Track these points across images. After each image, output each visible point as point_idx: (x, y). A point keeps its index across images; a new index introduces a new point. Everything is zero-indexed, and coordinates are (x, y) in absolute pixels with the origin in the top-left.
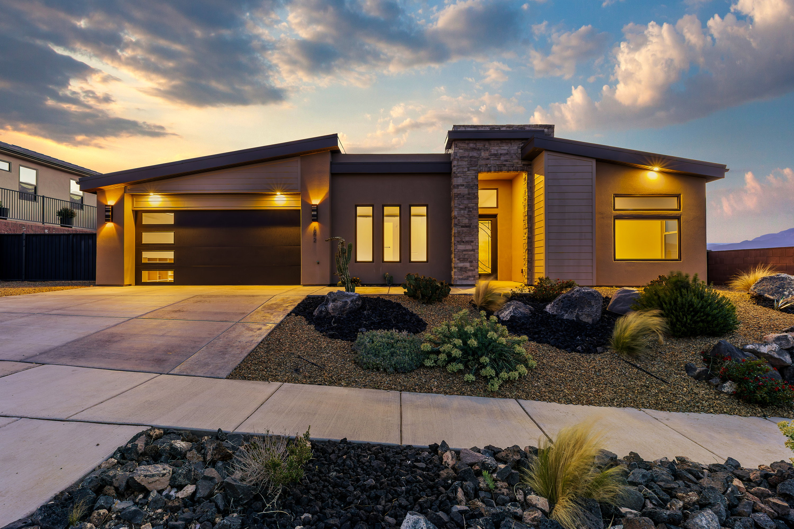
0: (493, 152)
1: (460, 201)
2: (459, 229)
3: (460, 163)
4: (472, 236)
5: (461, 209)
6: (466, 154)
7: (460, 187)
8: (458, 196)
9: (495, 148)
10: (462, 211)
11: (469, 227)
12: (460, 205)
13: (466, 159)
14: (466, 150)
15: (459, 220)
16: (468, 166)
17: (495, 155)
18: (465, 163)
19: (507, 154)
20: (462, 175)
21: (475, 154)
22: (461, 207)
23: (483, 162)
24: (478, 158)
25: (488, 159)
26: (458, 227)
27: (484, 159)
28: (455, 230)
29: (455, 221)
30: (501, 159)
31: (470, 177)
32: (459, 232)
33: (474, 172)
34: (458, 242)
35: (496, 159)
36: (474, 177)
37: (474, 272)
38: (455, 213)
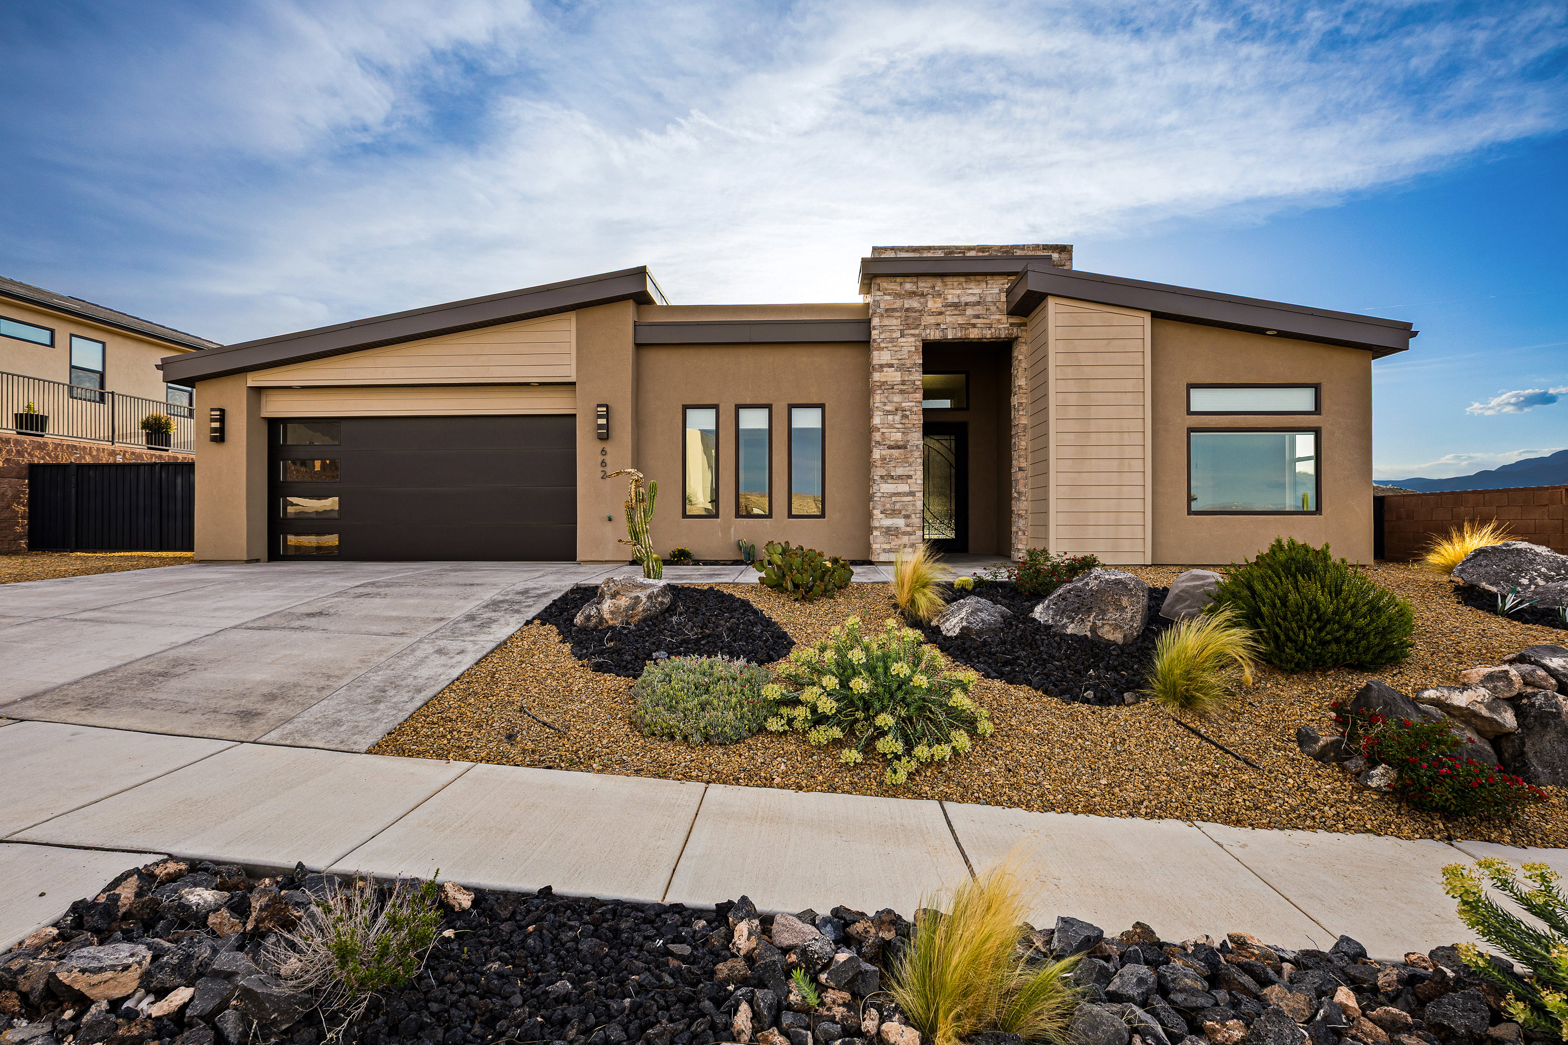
0: (951, 299)
1: (887, 397)
2: (884, 452)
3: (886, 322)
4: (910, 465)
5: (888, 413)
6: (898, 304)
7: (885, 369)
8: (881, 386)
9: (954, 292)
10: (890, 417)
11: (904, 447)
12: (885, 404)
13: (898, 314)
14: (898, 295)
15: (883, 433)
16: (901, 327)
17: (955, 305)
18: (895, 322)
19: (978, 303)
20: (890, 345)
21: (914, 303)
22: (888, 408)
23: (932, 320)
24: (920, 311)
25: (941, 313)
26: (881, 447)
27: (932, 314)
28: (877, 454)
29: (877, 436)
30: (967, 313)
31: (905, 350)
32: (883, 459)
33: (913, 339)
34: (882, 477)
35: (957, 312)
36: (913, 349)
37: (912, 537)
38: (877, 420)
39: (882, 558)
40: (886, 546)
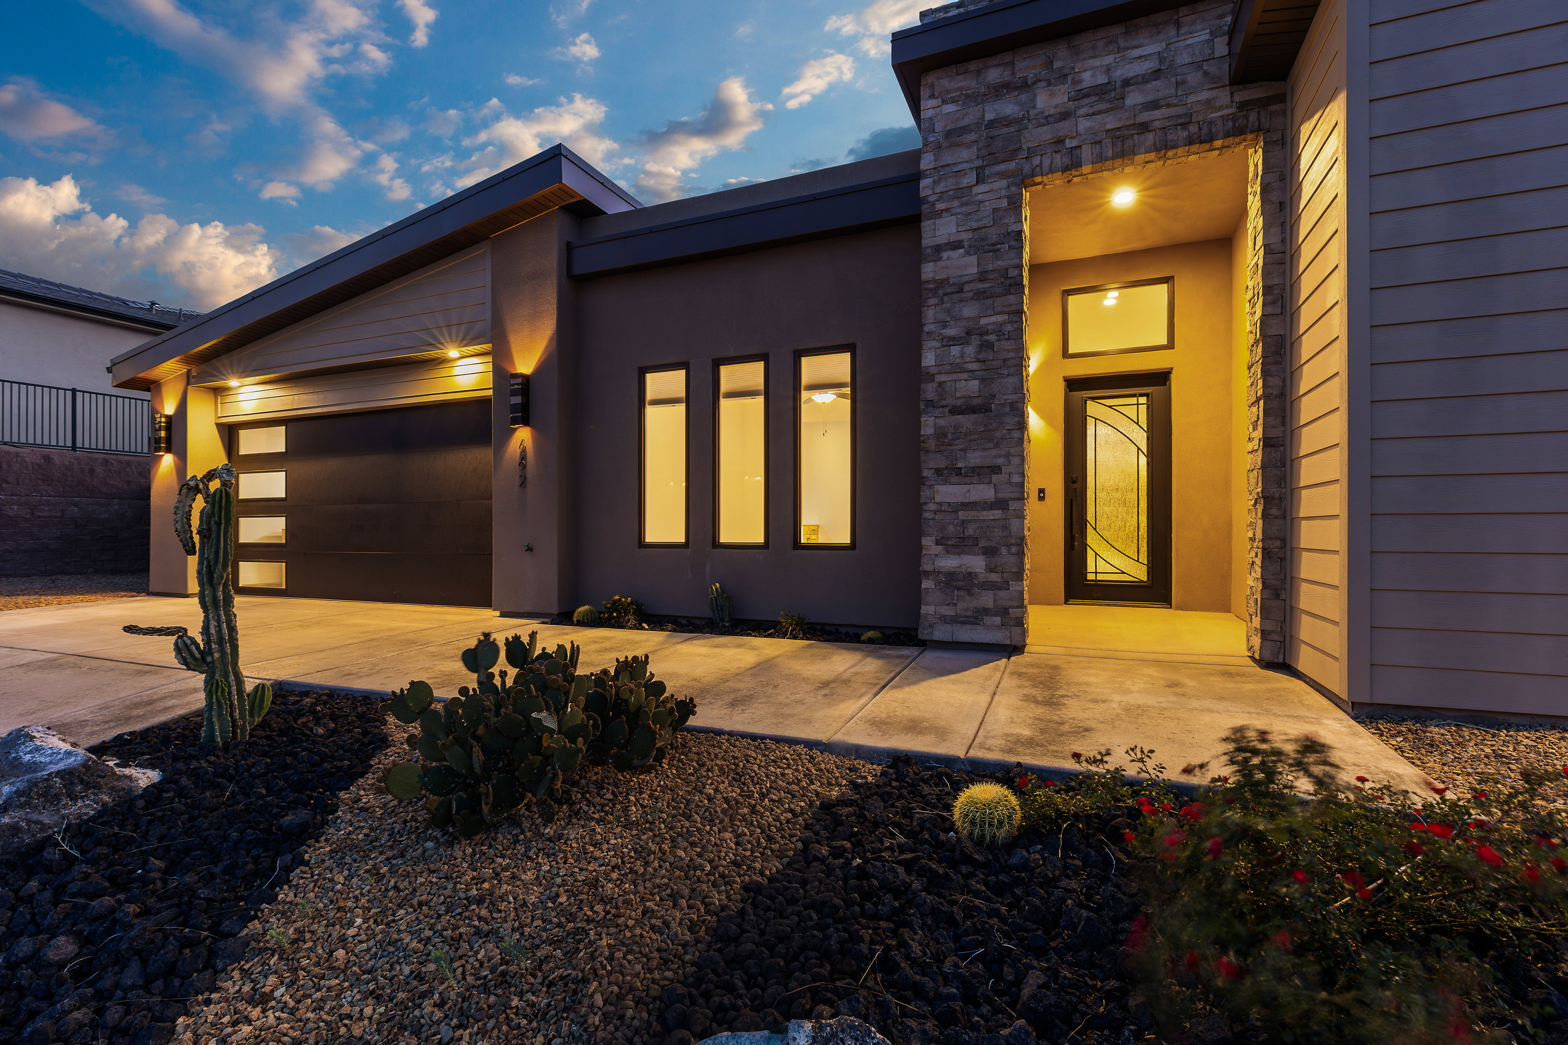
0: (1088, 79)
1: (948, 311)
2: (942, 422)
3: (949, 157)
4: (997, 445)
5: (952, 341)
6: (972, 115)
7: (945, 255)
8: (937, 288)
9: (1097, 62)
10: (955, 350)
11: (984, 409)
12: (944, 325)
13: (972, 137)
14: (970, 99)
15: (941, 384)
16: (979, 163)
17: (1100, 91)
18: (965, 154)
19: (1157, 74)
20: (956, 203)
21: (1008, 108)
22: (950, 332)
23: (1045, 134)
24: (1018, 121)
25: (1065, 116)
26: (937, 412)
27: (1048, 120)
28: (929, 425)
29: (930, 391)
30: (1129, 102)
31: (987, 208)
32: (941, 434)
33: (1003, 183)
34: (938, 472)
35: (1103, 106)
36: (1004, 203)
37: (1002, 594)
38: (929, 359)
39: (941, 633)
40: (948, 611)
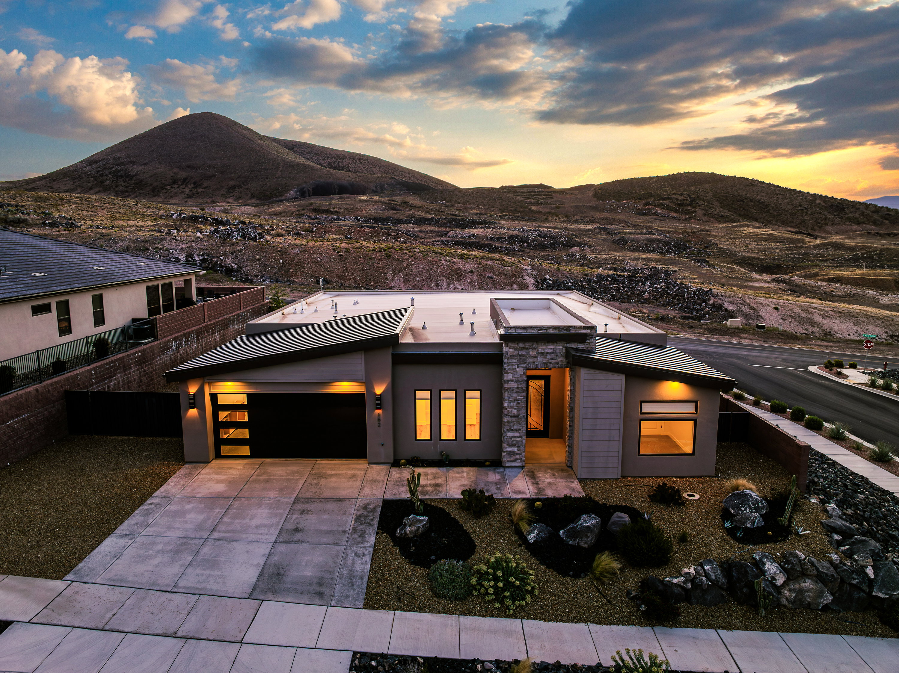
0: (540, 351)
1: (510, 394)
2: (508, 419)
3: (510, 361)
4: (520, 424)
5: (511, 401)
6: (516, 353)
7: (509, 382)
8: (508, 389)
9: (542, 347)
10: (512, 403)
11: (517, 417)
12: (509, 397)
13: (516, 357)
14: (515, 349)
15: (508, 410)
16: (517, 363)
17: (542, 354)
18: (514, 361)
19: (553, 353)
20: (512, 371)
21: (523, 353)
22: (510, 399)
23: (531, 360)
24: (526, 356)
25: (536, 357)
26: (507, 417)
27: (532, 357)
28: (505, 419)
29: (506, 412)
30: (548, 357)
31: (519, 374)
32: (508, 422)
33: (523, 369)
34: (507, 430)
35: (543, 357)
36: (523, 373)
37: (521, 455)
38: (505, 405)
39: (507, 465)
40: (509, 460)
